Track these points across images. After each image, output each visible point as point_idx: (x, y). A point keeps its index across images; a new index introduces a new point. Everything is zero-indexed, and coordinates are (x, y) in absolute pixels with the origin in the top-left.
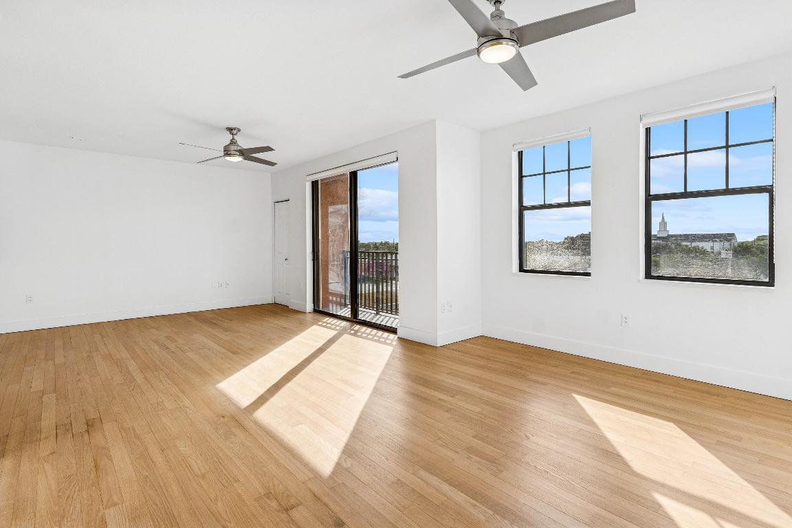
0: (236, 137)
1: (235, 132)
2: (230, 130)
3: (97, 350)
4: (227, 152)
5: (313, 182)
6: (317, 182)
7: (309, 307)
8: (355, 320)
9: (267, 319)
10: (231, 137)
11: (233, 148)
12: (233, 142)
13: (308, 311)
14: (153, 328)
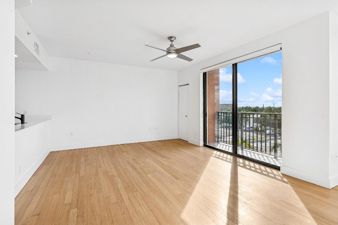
0: (173, 43)
1: (172, 39)
2: (170, 38)
3: (100, 167)
4: (169, 52)
5: (204, 73)
6: (206, 73)
7: (202, 143)
8: (235, 155)
9: (180, 149)
10: (170, 43)
11: (171, 48)
12: (172, 46)
13: (201, 145)
14: (125, 152)
